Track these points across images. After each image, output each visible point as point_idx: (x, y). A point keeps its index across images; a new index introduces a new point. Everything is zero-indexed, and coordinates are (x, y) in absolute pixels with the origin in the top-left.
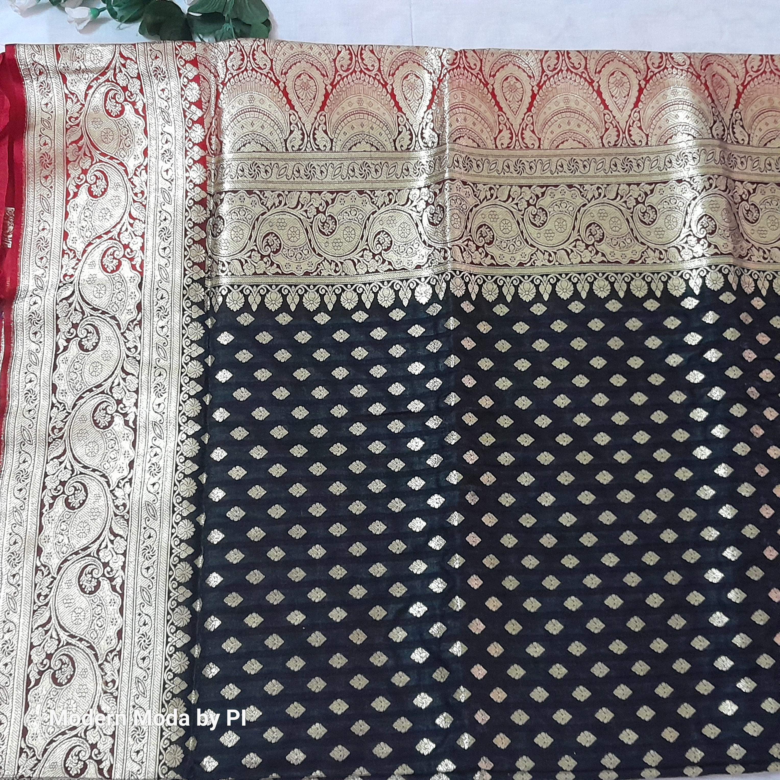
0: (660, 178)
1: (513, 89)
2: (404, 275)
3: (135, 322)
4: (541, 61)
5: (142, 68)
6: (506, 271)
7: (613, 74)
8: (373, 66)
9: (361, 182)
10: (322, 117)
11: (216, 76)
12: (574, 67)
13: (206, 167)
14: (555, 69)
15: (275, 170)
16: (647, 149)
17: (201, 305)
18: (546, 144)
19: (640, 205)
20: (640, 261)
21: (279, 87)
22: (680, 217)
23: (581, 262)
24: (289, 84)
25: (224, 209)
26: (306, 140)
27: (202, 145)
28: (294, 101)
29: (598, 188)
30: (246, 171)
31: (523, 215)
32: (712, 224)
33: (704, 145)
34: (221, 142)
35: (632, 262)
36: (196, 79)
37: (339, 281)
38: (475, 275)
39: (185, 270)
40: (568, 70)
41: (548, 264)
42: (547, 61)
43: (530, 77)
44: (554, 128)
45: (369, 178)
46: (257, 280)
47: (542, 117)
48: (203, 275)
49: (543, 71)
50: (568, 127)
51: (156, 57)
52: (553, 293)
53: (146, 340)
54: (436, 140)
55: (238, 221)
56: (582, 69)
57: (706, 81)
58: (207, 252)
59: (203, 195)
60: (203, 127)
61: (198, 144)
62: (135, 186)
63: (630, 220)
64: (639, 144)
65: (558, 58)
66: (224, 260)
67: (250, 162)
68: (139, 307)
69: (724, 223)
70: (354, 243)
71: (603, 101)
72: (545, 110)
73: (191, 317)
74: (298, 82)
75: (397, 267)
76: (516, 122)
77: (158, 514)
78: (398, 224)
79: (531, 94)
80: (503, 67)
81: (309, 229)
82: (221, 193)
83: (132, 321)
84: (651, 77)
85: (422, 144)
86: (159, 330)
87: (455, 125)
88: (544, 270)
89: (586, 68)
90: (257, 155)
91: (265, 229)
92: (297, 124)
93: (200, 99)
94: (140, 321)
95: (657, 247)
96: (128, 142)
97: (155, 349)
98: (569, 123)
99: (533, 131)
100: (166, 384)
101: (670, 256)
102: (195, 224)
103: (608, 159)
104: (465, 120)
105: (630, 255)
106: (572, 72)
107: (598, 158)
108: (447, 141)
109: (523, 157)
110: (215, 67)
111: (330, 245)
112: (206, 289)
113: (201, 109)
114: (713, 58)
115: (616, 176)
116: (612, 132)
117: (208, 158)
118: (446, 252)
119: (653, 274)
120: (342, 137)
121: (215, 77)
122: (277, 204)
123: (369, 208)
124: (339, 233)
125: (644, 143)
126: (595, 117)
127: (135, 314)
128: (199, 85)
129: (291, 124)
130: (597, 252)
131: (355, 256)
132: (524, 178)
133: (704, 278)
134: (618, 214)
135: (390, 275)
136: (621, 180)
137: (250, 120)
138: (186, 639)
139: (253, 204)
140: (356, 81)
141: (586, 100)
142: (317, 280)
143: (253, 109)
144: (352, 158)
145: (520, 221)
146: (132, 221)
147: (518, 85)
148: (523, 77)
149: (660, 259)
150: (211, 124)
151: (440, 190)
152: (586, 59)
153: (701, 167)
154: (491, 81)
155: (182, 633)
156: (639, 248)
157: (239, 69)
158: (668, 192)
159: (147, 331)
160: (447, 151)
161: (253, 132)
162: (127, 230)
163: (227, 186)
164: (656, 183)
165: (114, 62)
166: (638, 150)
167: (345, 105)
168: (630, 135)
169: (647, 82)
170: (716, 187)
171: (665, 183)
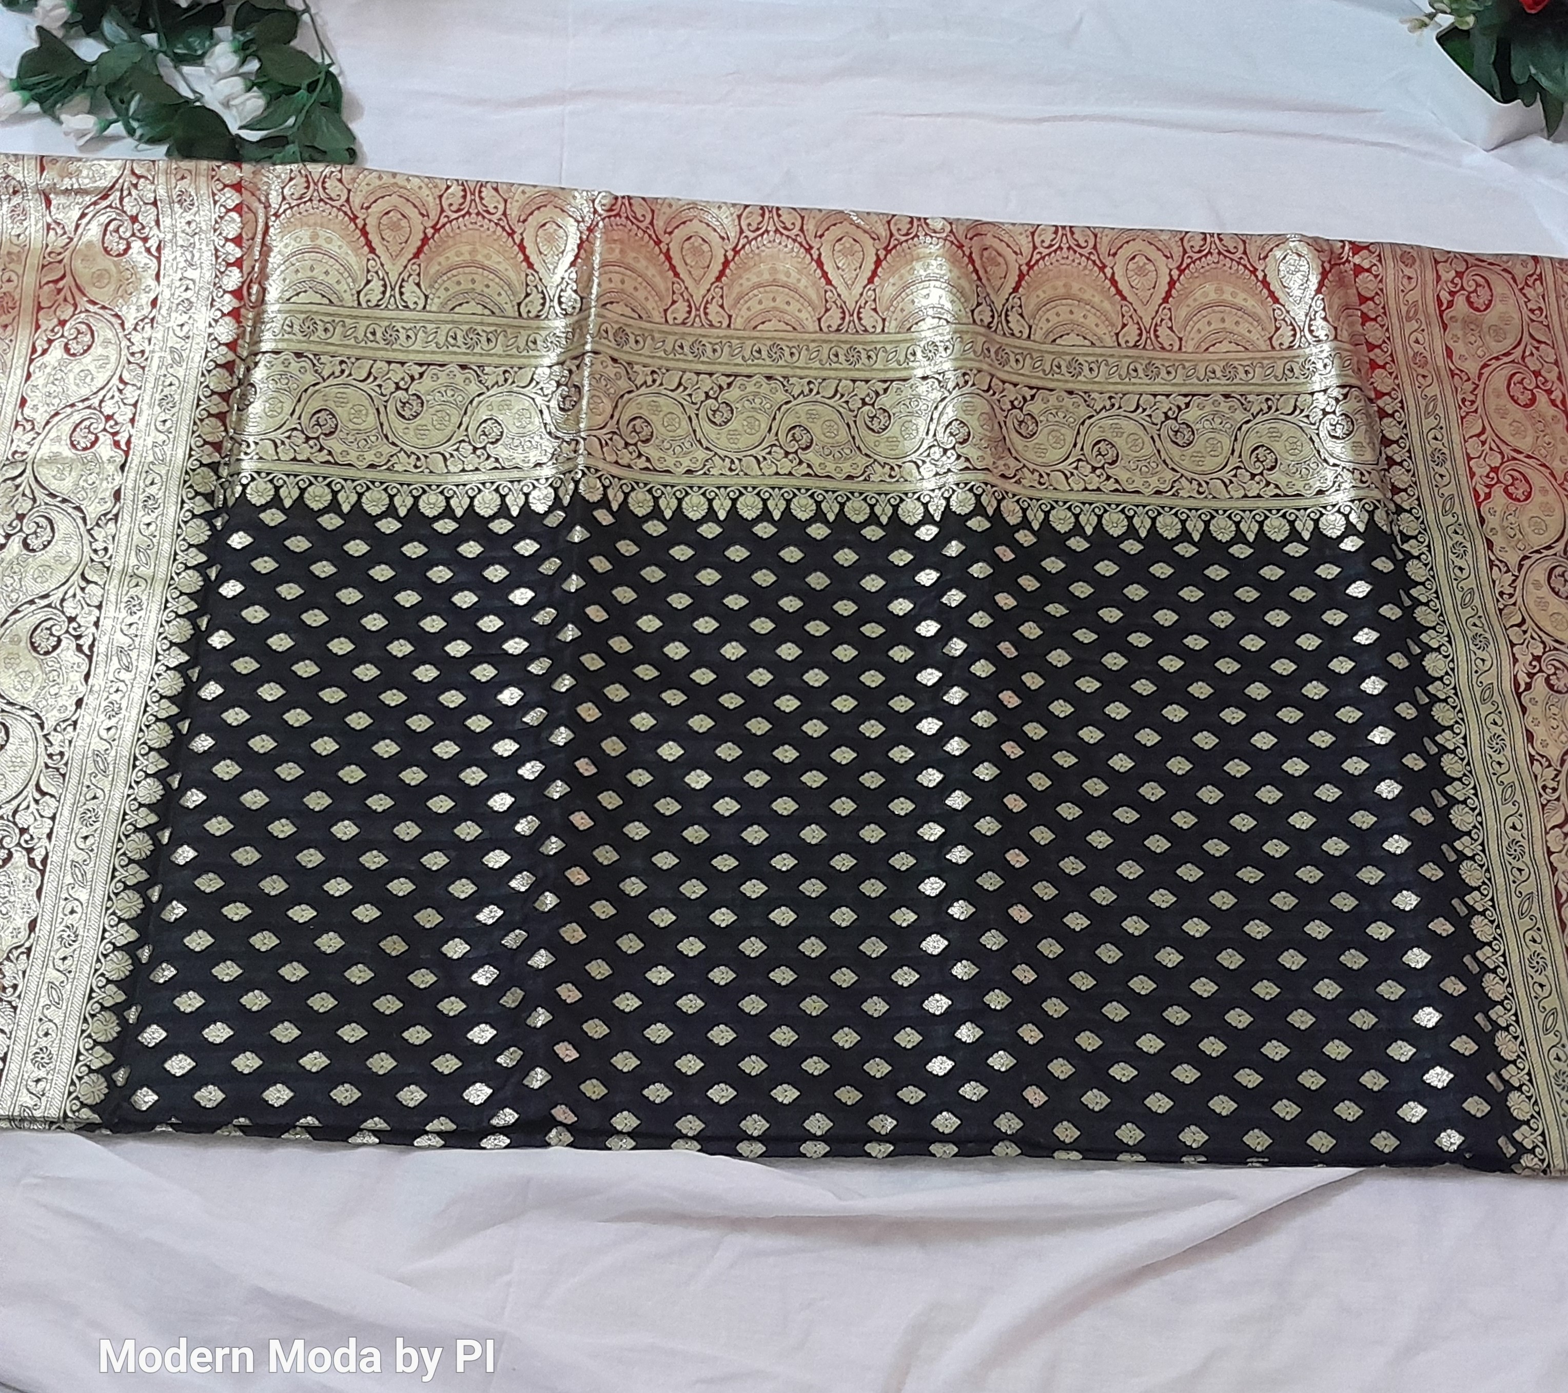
0: (898, 375)
1: (697, 252)
2: (516, 474)
3: (109, 516)
4: (739, 217)
5: (162, 192)
6: (667, 479)
7: (840, 239)
8: (496, 207)
9: (465, 354)
10: (416, 267)
11: (267, 206)
12: (785, 228)
13: (239, 322)
14: (758, 229)
15: (339, 330)
16: (882, 337)
17: (209, 497)
18: (738, 322)
19: (867, 408)
20: (862, 478)
21: (356, 224)
22: (922, 423)
23: (777, 473)
24: (372, 222)
25: (258, 375)
26: (388, 294)
27: (237, 294)
28: (376, 242)
29: (809, 383)
30: (296, 328)
31: (698, 409)
32: (964, 431)
33: (961, 332)
34: (264, 290)
35: (850, 477)
36: (238, 209)
37: (419, 479)
38: (620, 479)
39: (191, 449)
40: (777, 231)
41: (729, 473)
42: (747, 218)
43: (723, 238)
44: (753, 303)
45: (477, 350)
46: (297, 468)
47: (736, 289)
48: (216, 457)
49: (742, 232)
50: (773, 304)
51: (183, 178)
52: (733, 509)
53: (123, 539)
54: (578, 305)
55: (277, 390)
56: (796, 231)
57: (971, 253)
58: (226, 430)
59: (231, 356)
60: (241, 271)
61: (231, 292)
62: (133, 344)
63: (852, 425)
64: (872, 330)
65: (763, 215)
66: (251, 440)
67: (304, 316)
68: (117, 495)
69: (980, 430)
70: (448, 432)
71: (825, 274)
72: (741, 281)
73: (192, 512)
74: (385, 220)
75: (506, 465)
76: (698, 294)
77: (111, 768)
78: (514, 411)
79: (722, 260)
80: (684, 223)
81: (382, 409)
82: (256, 354)
83: (105, 515)
84: (895, 247)
85: (558, 310)
86: (143, 527)
87: (607, 285)
88: (722, 481)
89: (802, 230)
90: (315, 308)
91: (315, 405)
92: (377, 273)
93: (240, 235)
94: (116, 515)
95: (888, 461)
96: (130, 288)
97: (133, 553)
98: (774, 300)
99: (722, 306)
100: (144, 598)
101: (904, 474)
102: (213, 393)
103: (826, 348)
104: (623, 282)
105: (847, 468)
106: (782, 234)
107: (812, 345)
108: (593, 304)
109: (704, 336)
110: (267, 196)
111: (412, 433)
112: (219, 478)
113: (241, 247)
114: (985, 227)
115: (836, 369)
116: (835, 313)
117: (243, 311)
118: (577, 442)
119: (879, 494)
120: (442, 293)
121: (265, 208)
122: (337, 373)
123: (474, 388)
124: (425, 418)
125: (879, 330)
126: (812, 294)
127: (109, 504)
128: (241, 216)
129: (368, 271)
130: (801, 462)
131: (448, 449)
132: (703, 362)
133: (948, 500)
134: (836, 416)
135: (496, 475)
136: (842, 374)
137: (309, 263)
138: (133, 935)
139: (303, 370)
140: (471, 226)
141: (800, 272)
142: (387, 476)
143: (315, 249)
144: (453, 322)
145: (693, 417)
146: (121, 386)
147: (705, 247)
148: (714, 238)
149: (891, 476)
150: (253, 268)
151: (578, 367)
152: (803, 218)
153: (955, 359)
154: (665, 238)
155: (127, 928)
156: (863, 461)
157: (301, 198)
158: (907, 392)
159: (125, 529)
160: (592, 317)
161: (312, 279)
162: (113, 397)
163: (265, 347)
164: (892, 381)
165: (121, 181)
166: (869, 338)
167: (451, 254)
168: (860, 319)
169: (888, 252)
170: (974, 385)
171: (905, 380)
